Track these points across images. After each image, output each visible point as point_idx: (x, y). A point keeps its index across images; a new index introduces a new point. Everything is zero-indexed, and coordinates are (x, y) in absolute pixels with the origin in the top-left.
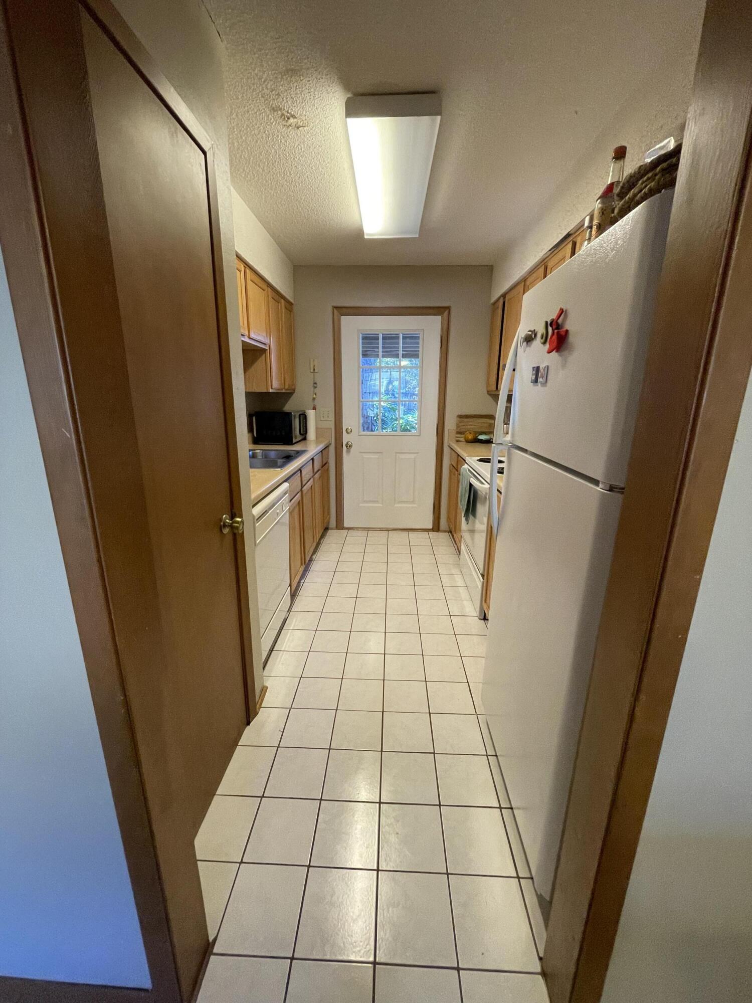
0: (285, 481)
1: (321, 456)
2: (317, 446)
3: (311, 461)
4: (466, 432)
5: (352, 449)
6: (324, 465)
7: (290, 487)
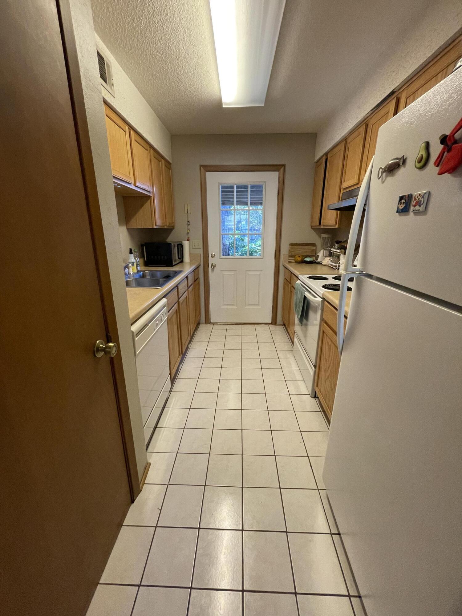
0: (164, 297)
1: (193, 274)
2: (191, 267)
3: (186, 278)
4: (296, 255)
5: (215, 269)
6: (196, 280)
7: (168, 301)
